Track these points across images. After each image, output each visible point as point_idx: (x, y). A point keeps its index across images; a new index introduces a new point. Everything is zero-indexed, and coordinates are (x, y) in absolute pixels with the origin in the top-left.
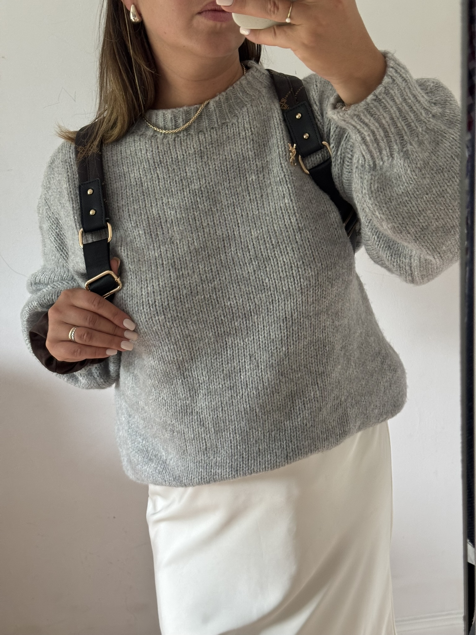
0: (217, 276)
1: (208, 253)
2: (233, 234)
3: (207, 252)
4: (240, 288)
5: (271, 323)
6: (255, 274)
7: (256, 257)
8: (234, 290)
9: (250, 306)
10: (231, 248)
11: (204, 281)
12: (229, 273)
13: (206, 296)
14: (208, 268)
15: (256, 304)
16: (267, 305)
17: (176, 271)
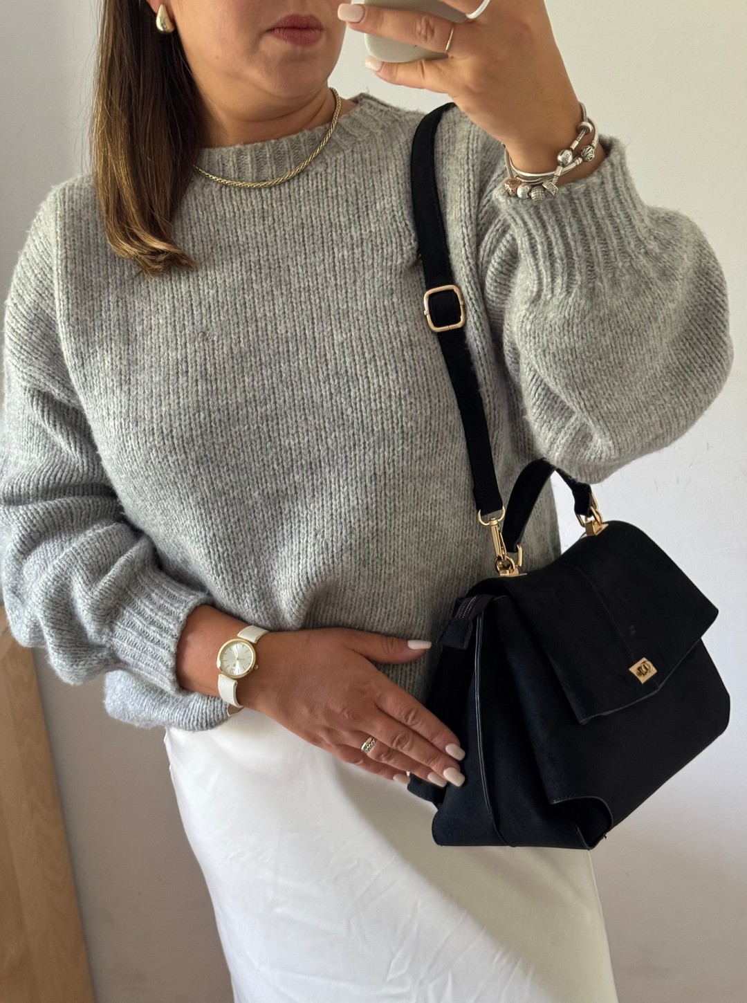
0: (272, 396)
1: (260, 359)
2: (302, 332)
3: (258, 359)
4: (306, 419)
5: (352, 480)
6: (331, 399)
7: (337, 373)
8: (296, 421)
9: (319, 450)
10: (298, 355)
11: (250, 403)
12: (291, 393)
13: (252, 427)
14: (258, 383)
15: (328, 448)
16: (346, 452)
17: (207, 384)
